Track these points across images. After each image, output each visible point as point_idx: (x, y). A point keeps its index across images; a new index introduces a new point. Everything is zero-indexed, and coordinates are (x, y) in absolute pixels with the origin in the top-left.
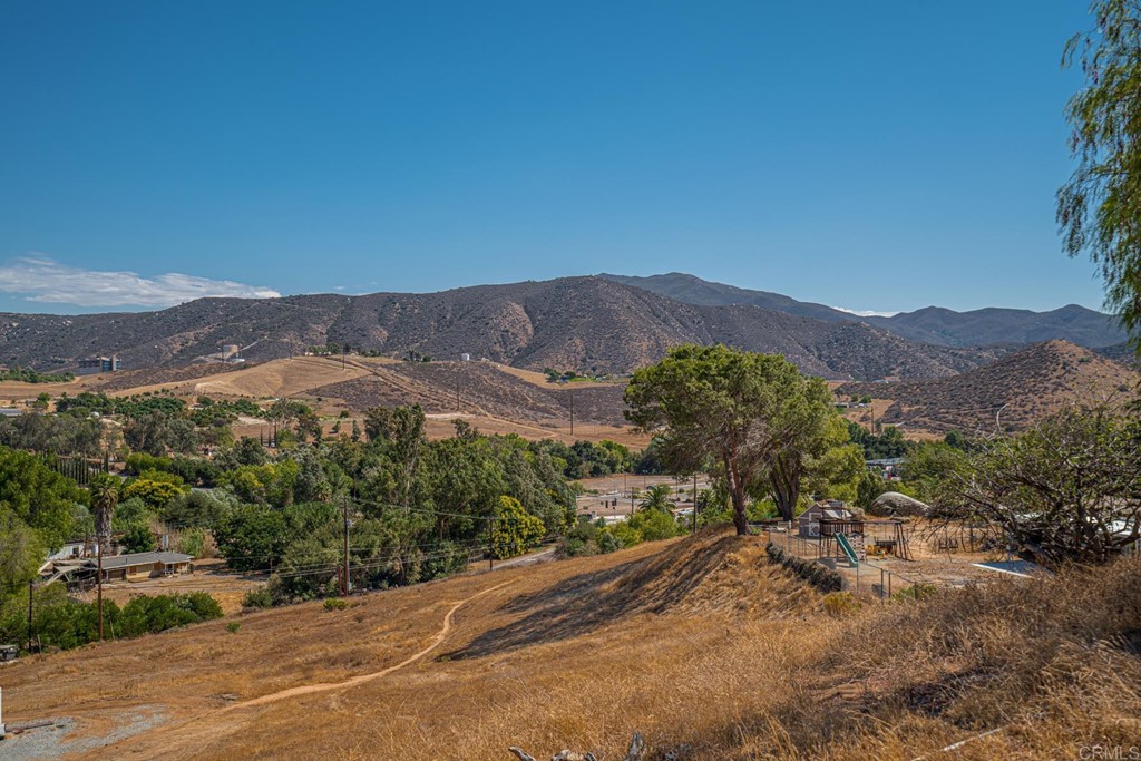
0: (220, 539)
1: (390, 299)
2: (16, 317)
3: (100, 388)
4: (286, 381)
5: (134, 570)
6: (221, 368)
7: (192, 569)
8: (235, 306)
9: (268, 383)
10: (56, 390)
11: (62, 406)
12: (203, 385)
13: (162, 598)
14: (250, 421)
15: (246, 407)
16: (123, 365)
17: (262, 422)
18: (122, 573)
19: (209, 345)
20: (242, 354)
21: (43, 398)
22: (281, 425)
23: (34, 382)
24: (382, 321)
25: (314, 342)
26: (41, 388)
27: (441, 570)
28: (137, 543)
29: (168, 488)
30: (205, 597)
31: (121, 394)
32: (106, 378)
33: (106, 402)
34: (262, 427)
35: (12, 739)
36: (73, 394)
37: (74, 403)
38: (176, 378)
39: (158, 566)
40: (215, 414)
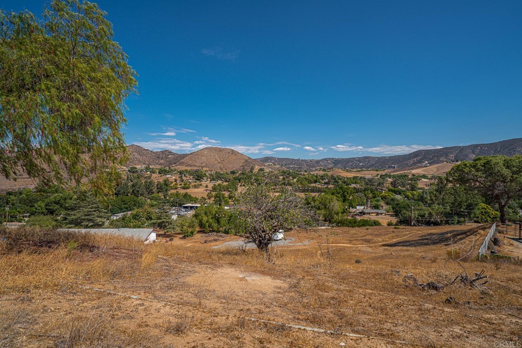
2: (377, 158)
3: (391, 172)
4: (437, 170)
5: (372, 213)
6: (420, 167)
7: (386, 215)
8: (428, 152)
9: (432, 171)
10: (380, 173)
11: (381, 176)
12: (414, 171)
14: (425, 180)
15: (424, 176)
16: (398, 167)
17: (428, 180)
18: (369, 213)
19: (420, 162)
20: (429, 163)
21: (378, 175)
22: (432, 181)
23: (377, 171)
24: (473, 152)
25: (448, 159)
26: (378, 172)
28: (376, 207)
31: (394, 174)
32: (392, 170)
33: (390, 175)
34: (426, 182)
36: (384, 174)
37: (383, 176)
38: (408, 170)
39: (378, 213)
40: (416, 178)
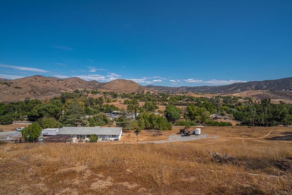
0: (234, 115)
1: (268, 81)
2: (211, 87)
3: (220, 95)
4: (247, 94)
5: (222, 118)
6: (237, 92)
7: (229, 119)
8: (239, 84)
9: (244, 94)
10: (215, 95)
12: (234, 95)
13: (224, 122)
14: (241, 100)
15: (240, 98)
16: (224, 92)
17: (243, 100)
18: (220, 118)
19: (236, 89)
20: (241, 90)
21: (213, 96)
22: (246, 100)
23: (213, 94)
24: (266, 85)
25: (252, 88)
26: (213, 95)
27: (273, 125)
28: (222, 115)
29: (227, 108)
30: (230, 123)
31: (223, 96)
32: (221, 94)
33: (221, 97)
34: (243, 101)
35: (201, 135)
36: (217, 96)
37: (217, 97)
38: (230, 94)
39: (225, 118)
40: (236, 99)
